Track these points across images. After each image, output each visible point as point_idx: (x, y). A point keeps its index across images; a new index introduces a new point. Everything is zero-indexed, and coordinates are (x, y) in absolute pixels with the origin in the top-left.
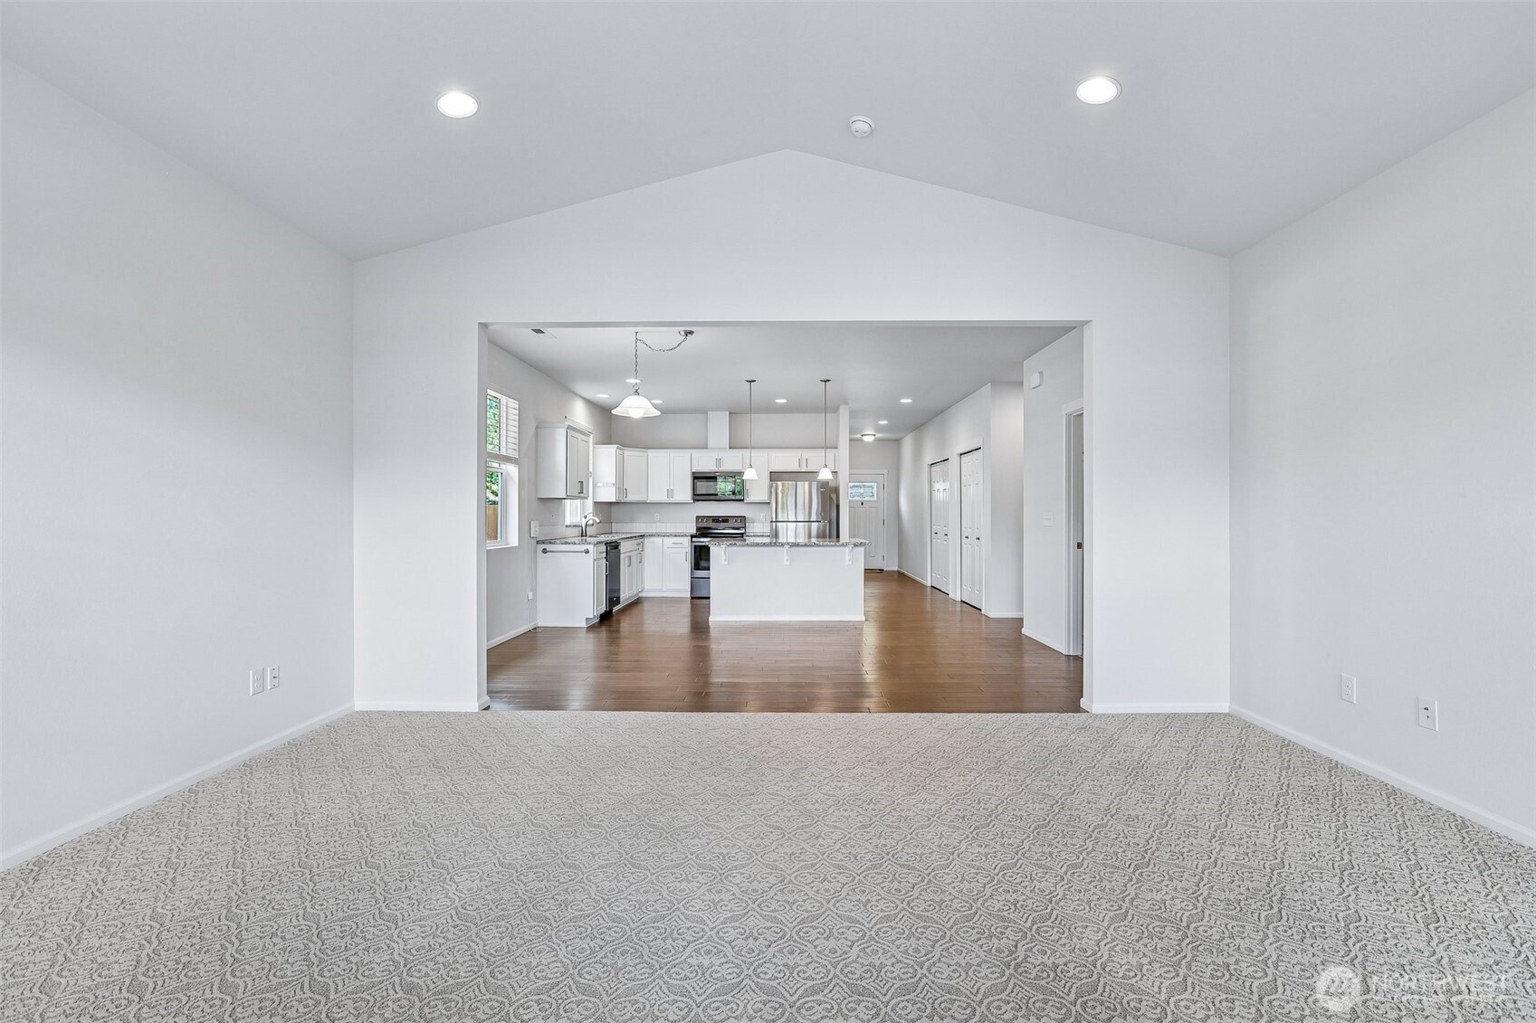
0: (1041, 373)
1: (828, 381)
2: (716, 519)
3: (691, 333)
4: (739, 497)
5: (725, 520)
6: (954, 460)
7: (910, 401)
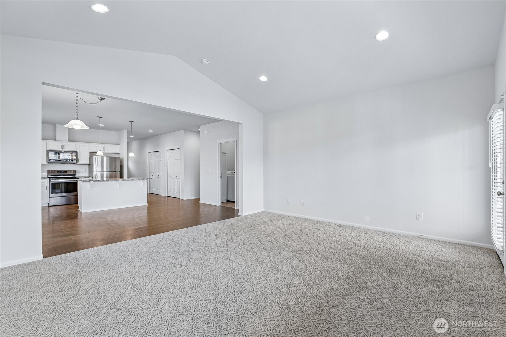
0: (208, 130)
1: (132, 122)
2: (59, 171)
3: (104, 99)
4: (74, 162)
5: (65, 171)
6: (164, 152)
7: (152, 131)
